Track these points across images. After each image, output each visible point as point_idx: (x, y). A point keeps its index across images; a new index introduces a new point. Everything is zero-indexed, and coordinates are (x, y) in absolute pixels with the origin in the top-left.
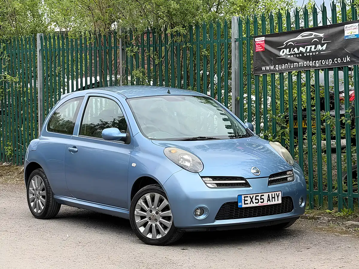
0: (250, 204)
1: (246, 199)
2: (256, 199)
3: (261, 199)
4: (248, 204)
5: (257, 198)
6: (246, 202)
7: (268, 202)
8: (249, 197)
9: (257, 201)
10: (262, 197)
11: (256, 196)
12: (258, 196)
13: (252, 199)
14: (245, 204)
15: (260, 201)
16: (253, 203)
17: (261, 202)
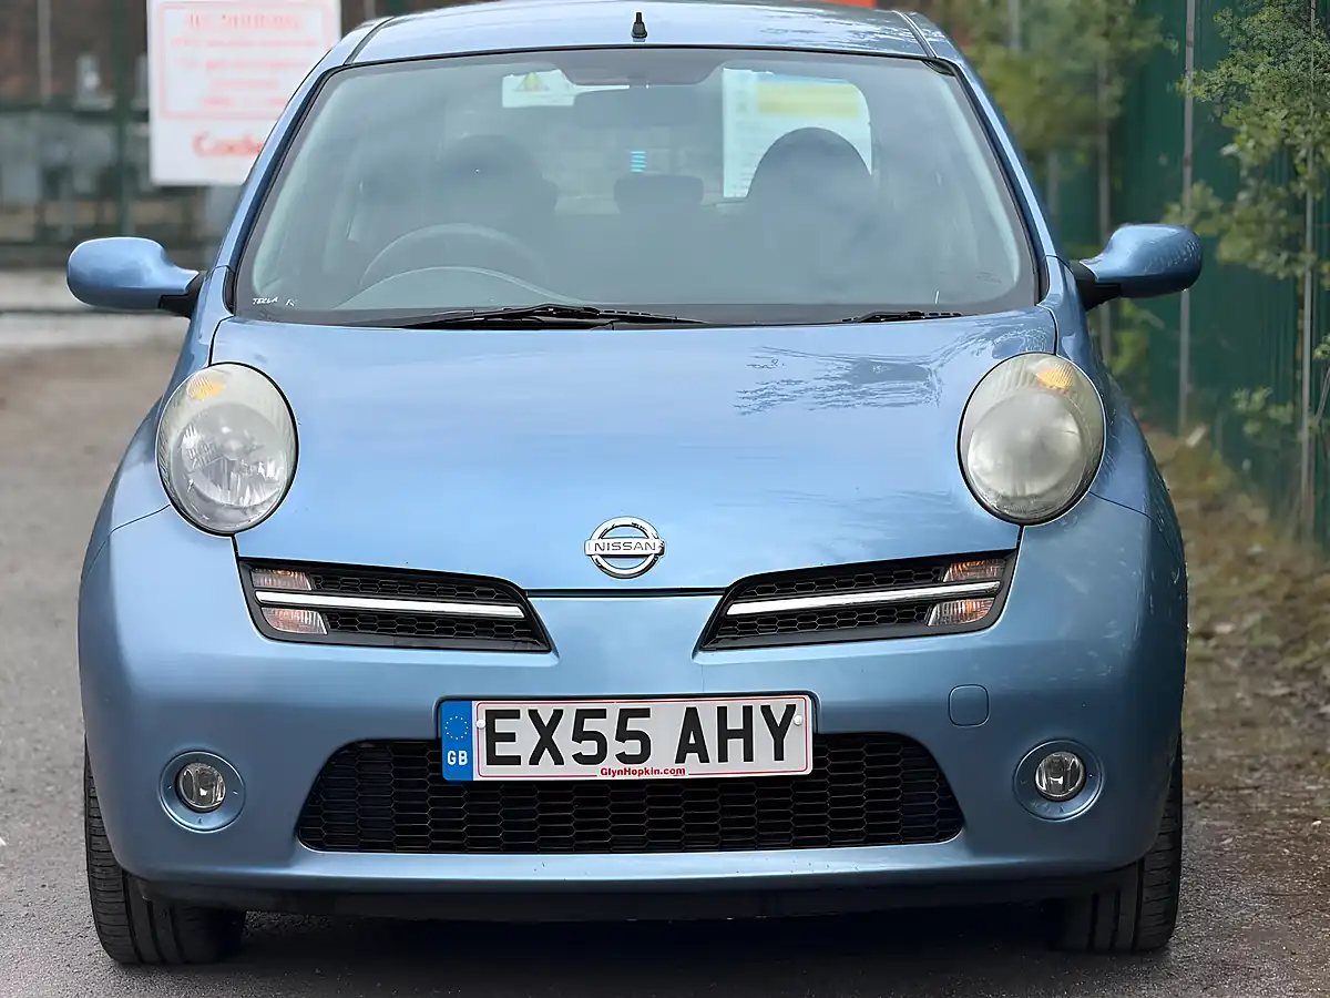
0: (535, 760)
1: (502, 726)
2: (580, 735)
3: (623, 735)
4: (516, 760)
5: (590, 725)
6: (502, 749)
7: (680, 759)
8: (524, 715)
9: (590, 748)
10: (633, 724)
11: (582, 715)
12: (602, 714)
13: (546, 731)
14: (493, 759)
15: (614, 747)
16: (558, 760)
17: (622, 757)
